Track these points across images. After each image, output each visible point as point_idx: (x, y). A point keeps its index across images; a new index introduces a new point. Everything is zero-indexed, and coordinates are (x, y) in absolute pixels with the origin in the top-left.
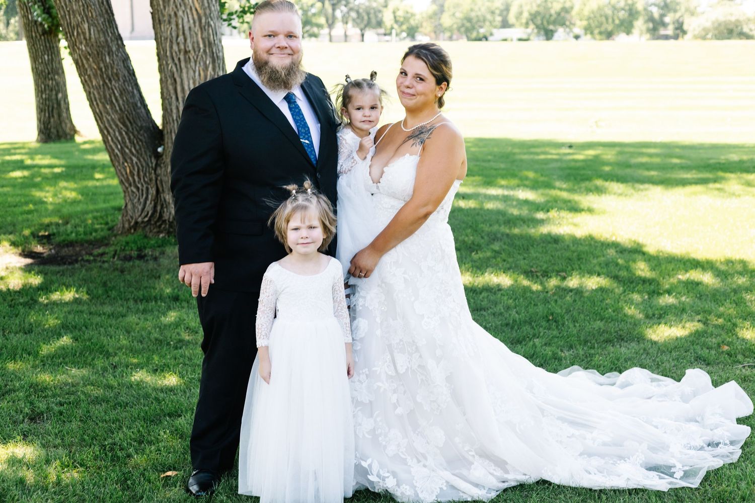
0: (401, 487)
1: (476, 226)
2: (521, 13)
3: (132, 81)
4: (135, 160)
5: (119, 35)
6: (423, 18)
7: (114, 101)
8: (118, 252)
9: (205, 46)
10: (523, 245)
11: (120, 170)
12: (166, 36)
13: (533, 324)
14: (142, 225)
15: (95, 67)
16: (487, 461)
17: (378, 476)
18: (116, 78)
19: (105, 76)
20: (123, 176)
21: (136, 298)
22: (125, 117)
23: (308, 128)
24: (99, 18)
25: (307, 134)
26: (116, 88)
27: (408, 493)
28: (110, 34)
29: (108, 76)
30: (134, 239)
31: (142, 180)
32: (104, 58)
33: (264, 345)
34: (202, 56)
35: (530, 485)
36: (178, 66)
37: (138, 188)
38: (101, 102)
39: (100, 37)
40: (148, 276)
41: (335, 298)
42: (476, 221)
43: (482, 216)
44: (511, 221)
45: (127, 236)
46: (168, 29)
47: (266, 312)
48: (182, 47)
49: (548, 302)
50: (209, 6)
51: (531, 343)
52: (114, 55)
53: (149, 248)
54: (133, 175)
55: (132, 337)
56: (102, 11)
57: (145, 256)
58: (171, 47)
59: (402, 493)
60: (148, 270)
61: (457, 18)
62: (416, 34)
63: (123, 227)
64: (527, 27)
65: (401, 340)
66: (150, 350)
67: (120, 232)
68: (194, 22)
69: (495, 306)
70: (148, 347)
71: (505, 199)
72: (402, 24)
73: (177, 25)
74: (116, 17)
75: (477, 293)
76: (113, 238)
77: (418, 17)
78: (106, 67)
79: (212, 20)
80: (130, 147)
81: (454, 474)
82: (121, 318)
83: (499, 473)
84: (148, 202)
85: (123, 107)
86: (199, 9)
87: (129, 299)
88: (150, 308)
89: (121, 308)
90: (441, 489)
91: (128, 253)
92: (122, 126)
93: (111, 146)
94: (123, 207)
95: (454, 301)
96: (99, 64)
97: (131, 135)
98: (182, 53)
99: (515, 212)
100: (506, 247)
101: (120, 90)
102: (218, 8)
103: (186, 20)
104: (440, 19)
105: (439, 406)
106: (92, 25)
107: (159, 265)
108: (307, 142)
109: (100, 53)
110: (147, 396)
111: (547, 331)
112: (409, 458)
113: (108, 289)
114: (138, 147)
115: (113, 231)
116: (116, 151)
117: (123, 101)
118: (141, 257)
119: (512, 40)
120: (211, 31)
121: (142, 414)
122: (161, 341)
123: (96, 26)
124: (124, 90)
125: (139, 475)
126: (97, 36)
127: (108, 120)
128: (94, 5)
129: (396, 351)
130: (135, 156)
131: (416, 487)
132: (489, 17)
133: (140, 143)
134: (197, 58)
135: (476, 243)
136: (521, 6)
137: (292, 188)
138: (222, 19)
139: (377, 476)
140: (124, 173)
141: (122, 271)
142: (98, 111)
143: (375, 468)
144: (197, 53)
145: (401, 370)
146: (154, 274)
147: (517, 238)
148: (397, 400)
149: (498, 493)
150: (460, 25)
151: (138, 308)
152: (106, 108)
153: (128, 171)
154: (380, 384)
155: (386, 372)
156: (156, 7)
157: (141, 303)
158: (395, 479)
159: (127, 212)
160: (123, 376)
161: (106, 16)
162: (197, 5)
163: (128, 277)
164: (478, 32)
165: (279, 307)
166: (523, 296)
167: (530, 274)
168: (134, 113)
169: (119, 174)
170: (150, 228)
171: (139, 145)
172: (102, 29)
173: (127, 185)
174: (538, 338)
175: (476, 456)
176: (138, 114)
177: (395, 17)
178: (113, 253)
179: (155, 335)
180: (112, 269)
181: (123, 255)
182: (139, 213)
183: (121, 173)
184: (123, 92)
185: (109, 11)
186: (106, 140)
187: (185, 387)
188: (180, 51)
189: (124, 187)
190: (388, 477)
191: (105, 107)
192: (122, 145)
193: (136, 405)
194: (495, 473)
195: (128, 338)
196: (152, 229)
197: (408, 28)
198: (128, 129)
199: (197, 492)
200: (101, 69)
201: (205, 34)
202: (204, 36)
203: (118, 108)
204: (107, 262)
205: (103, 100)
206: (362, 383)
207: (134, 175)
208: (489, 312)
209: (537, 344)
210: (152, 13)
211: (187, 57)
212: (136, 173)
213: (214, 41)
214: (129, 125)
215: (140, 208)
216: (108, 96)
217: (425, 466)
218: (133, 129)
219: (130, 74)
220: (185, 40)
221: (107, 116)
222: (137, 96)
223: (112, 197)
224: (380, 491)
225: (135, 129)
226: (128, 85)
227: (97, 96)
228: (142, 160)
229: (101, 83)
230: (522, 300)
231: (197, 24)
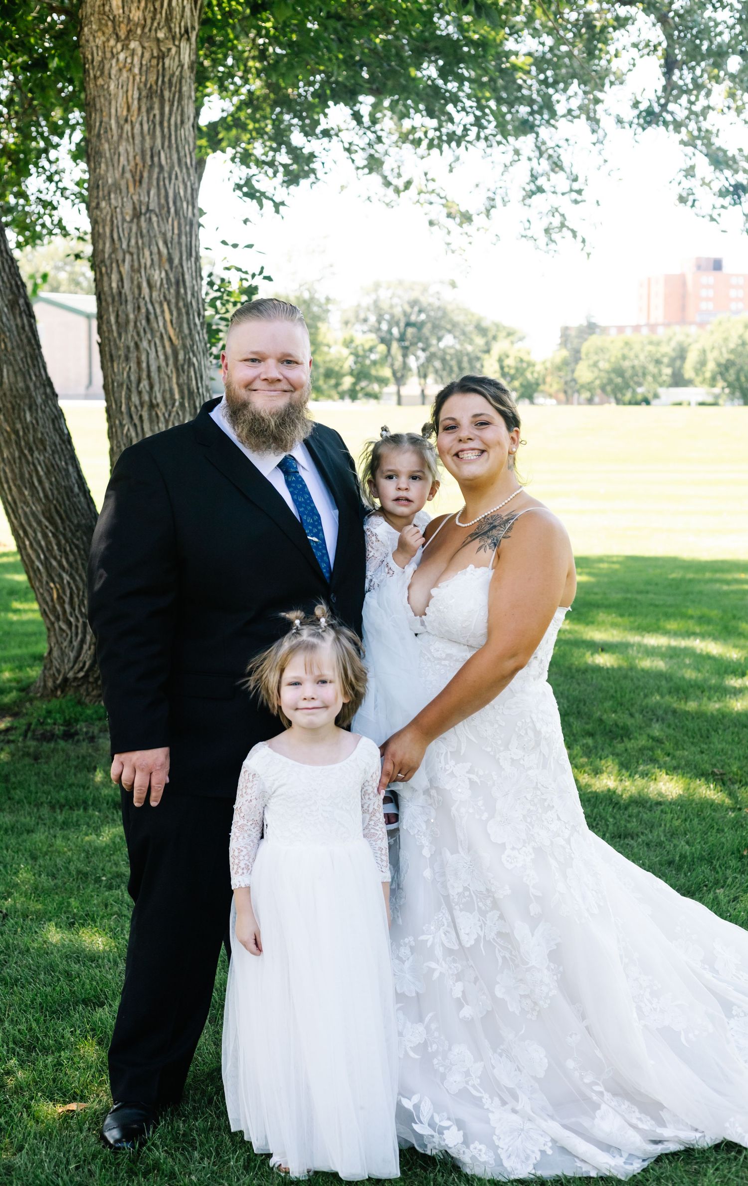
0: (472, 1146)
1: (622, 697)
2: (703, 363)
3: (66, 452)
4: (66, 577)
5: (48, 379)
6: (546, 369)
7: (36, 484)
8: (33, 727)
9: (182, 397)
10: (700, 729)
11: (42, 595)
12: (121, 380)
13: (715, 862)
14: (75, 684)
15: (8, 429)
16: (627, 1103)
17: (432, 1125)
18: (41, 447)
19: (23, 443)
20: (47, 603)
21: (54, 801)
22: (53, 510)
23: (319, 516)
24: (16, 351)
25: (316, 527)
26: (40, 464)
27: (483, 1158)
28: (34, 378)
29: (27, 443)
30: (61, 706)
31: (77, 611)
32: (22, 414)
33: (243, 886)
34: (178, 413)
35: (703, 1151)
36: (139, 429)
37: (69, 624)
38: (15, 485)
39: (16, 382)
40: (76, 767)
41: (365, 807)
42: (621, 688)
43: (632, 680)
44: (682, 690)
45: (49, 701)
46: (123, 369)
47: (246, 828)
48: (146, 398)
49: (742, 826)
50: (190, 333)
51: (711, 896)
52: (39, 411)
53: (82, 721)
54: (62, 604)
55: (40, 866)
56: (21, 340)
57: (76, 733)
58: (129, 398)
59: (473, 1158)
60: (78, 757)
61: (600, 370)
62: (536, 395)
63: (45, 686)
64: (713, 386)
65: (466, 889)
66: (66, 889)
67: (39, 695)
68: (167, 359)
69: (651, 832)
70: (65, 884)
71: (673, 654)
72: (513, 378)
73: (139, 363)
74: (44, 351)
75: (620, 808)
76: (28, 704)
77: (539, 368)
78: (26, 428)
79: (194, 355)
80: (59, 558)
81: (565, 1127)
82: (25, 834)
83: (647, 1124)
84: (86, 647)
85: (50, 493)
86: (174, 338)
87: (42, 803)
88: (75, 819)
89: (28, 819)
90: (543, 1152)
91: (48, 728)
92: (47, 524)
93: (28, 555)
94: (46, 654)
95: (559, 819)
96: (14, 423)
97: (61, 537)
98: (146, 408)
99: (690, 674)
100: (671, 731)
101: (46, 466)
102: (206, 337)
103: (153, 355)
104: (573, 371)
105: (535, 1003)
106: (6, 363)
107: (97, 750)
108: (315, 539)
109: (17, 407)
110: (51, 968)
111: (739, 876)
112: (486, 1096)
113: (10, 786)
114: (71, 558)
115: (28, 693)
116: (37, 563)
117: (51, 483)
118: (68, 736)
119: (689, 404)
120: (192, 373)
121: (39, 1000)
122: (86, 875)
123: (11, 364)
124: (53, 466)
125: (20, 1107)
126: (12, 379)
127: (25, 514)
128: (9, 331)
129: (457, 907)
130: (67, 573)
131: (498, 1147)
132: (652, 368)
133: (76, 551)
134: (169, 415)
135: (621, 724)
136: (704, 351)
137: (295, 616)
138: (211, 354)
139: (429, 1125)
140: (48, 599)
141: (36, 758)
142: (10, 498)
143: (426, 1111)
144: (169, 407)
145: (468, 942)
146: (87, 763)
147: (690, 718)
148: (463, 992)
149: (646, 1164)
150: (605, 381)
151: (56, 819)
152: (24, 494)
153: (55, 596)
154: (433, 965)
155: (443, 944)
156: (106, 334)
157: (61, 811)
158: (461, 1132)
159: (51, 662)
160: (16, 932)
161: (28, 349)
162: (172, 332)
163: (45, 768)
164: (634, 391)
165: (268, 819)
166: (698, 816)
167: (711, 777)
168: (67, 502)
169: (41, 600)
170: (87, 689)
171: (74, 555)
172: (20, 369)
173: (53, 619)
174: (722, 887)
175: (605, 1093)
176: (74, 504)
177: (502, 368)
178: (24, 728)
179: (78, 864)
180: (21, 753)
181: (41, 731)
182: (71, 665)
183: (44, 599)
184: (52, 470)
185: (33, 342)
186: (21, 545)
187: (117, 955)
188: (142, 405)
189: (48, 621)
190: (448, 1128)
191: (21, 493)
192: (48, 555)
193: (30, 983)
194: (641, 1125)
195: (33, 868)
196: (90, 689)
197: (522, 385)
198: (57, 528)
199: (117, 1141)
200: (16, 432)
201: (183, 378)
202: (181, 381)
203: (41, 495)
204: (13, 741)
205: (19, 482)
206: (403, 962)
207: (64, 602)
208: (640, 840)
209: (721, 897)
210: (99, 344)
211: (154, 413)
212: (67, 600)
213: (198, 389)
214: (59, 521)
215: (72, 655)
216: (27, 475)
217: (514, 1111)
218: (65, 529)
219: (63, 441)
220: (151, 386)
221: (25, 508)
222: (74, 475)
223: (33, 639)
224: (434, 1152)
225: (68, 529)
226: (60, 460)
227: (9, 475)
228: (77, 578)
229: (17, 454)
230: (696, 821)
231: (171, 362)
